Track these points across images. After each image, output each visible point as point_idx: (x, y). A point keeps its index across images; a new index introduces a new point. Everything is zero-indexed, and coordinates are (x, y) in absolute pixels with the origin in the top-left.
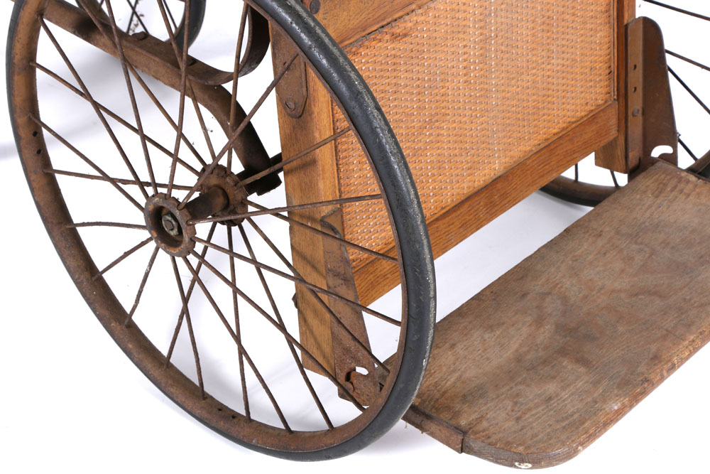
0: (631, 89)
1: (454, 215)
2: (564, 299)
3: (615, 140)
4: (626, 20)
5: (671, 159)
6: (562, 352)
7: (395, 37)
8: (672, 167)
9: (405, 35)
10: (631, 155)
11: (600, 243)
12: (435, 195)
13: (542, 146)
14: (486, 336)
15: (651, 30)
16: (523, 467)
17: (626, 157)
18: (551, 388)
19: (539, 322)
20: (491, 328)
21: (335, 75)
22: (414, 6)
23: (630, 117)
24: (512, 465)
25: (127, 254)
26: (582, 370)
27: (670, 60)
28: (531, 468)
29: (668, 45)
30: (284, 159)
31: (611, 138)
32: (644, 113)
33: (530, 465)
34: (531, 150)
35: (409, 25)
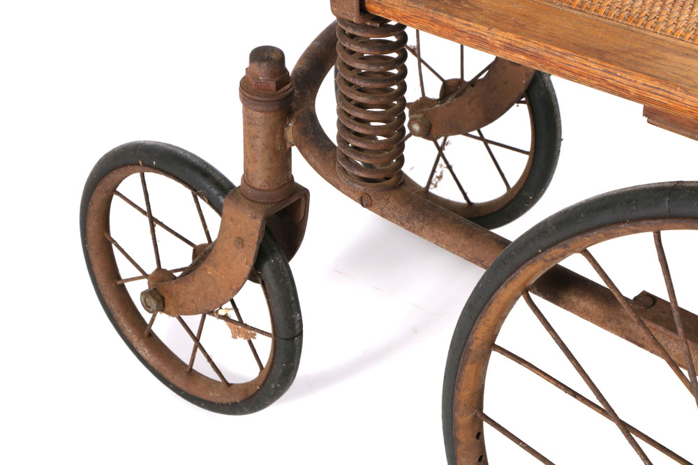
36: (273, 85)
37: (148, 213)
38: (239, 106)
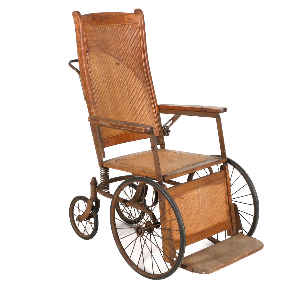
0: (233, 218)
1: (194, 236)
2: (215, 252)
3: (231, 228)
4: (230, 203)
5: (242, 233)
6: (213, 259)
7: (181, 198)
8: (242, 234)
9: (183, 198)
10: (234, 232)
11: (224, 244)
12: (190, 231)
13: (213, 226)
14: (199, 256)
15: (235, 206)
16: (203, 273)
17: (233, 233)
18: (210, 263)
19: (210, 255)
20: (200, 255)
21: (168, 198)
22: (184, 193)
23: (233, 224)
24: (201, 273)
25: (130, 243)
26: (217, 261)
27: (239, 212)
28: (205, 274)
29: (239, 209)
30: (161, 223)
31: (229, 228)
32: (236, 224)
33: (205, 273)
34: (210, 227)
35: (183, 197)
36: (94, 182)
37: (78, 208)
38: (90, 185)
